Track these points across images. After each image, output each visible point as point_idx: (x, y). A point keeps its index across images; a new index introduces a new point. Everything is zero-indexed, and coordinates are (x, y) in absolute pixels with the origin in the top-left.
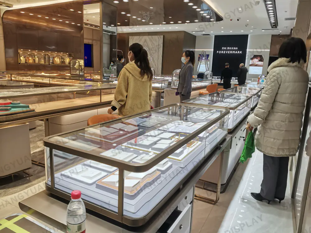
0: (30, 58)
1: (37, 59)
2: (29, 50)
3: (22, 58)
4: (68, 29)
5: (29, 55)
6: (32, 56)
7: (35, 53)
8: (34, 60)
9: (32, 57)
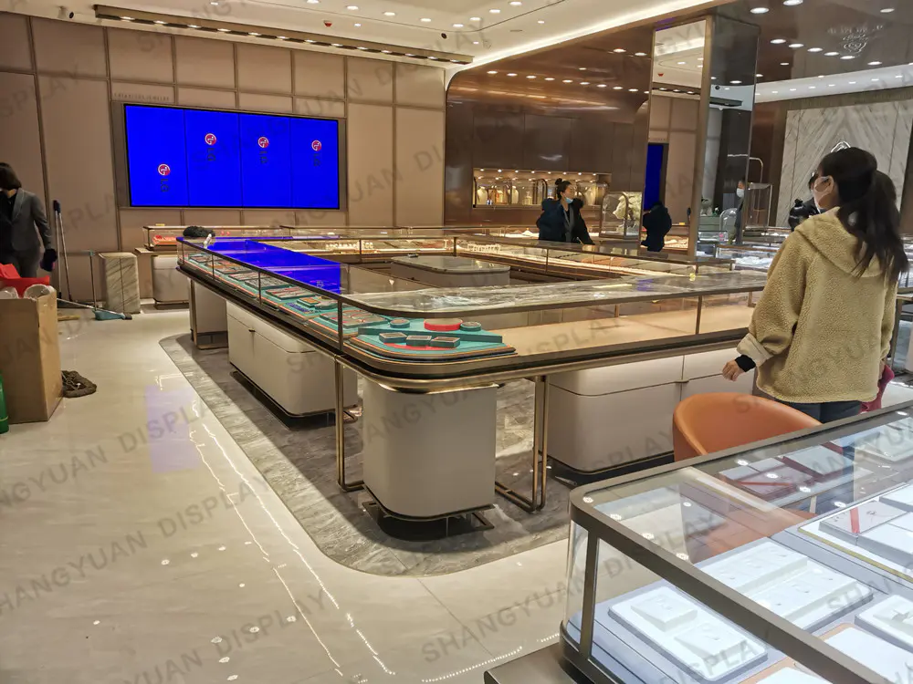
0: (500, 192)
1: (516, 194)
2: (500, 171)
3: (480, 192)
4: (602, 106)
5: (497, 182)
6: (505, 184)
7: (513, 176)
8: (509, 197)
9: (504, 189)
